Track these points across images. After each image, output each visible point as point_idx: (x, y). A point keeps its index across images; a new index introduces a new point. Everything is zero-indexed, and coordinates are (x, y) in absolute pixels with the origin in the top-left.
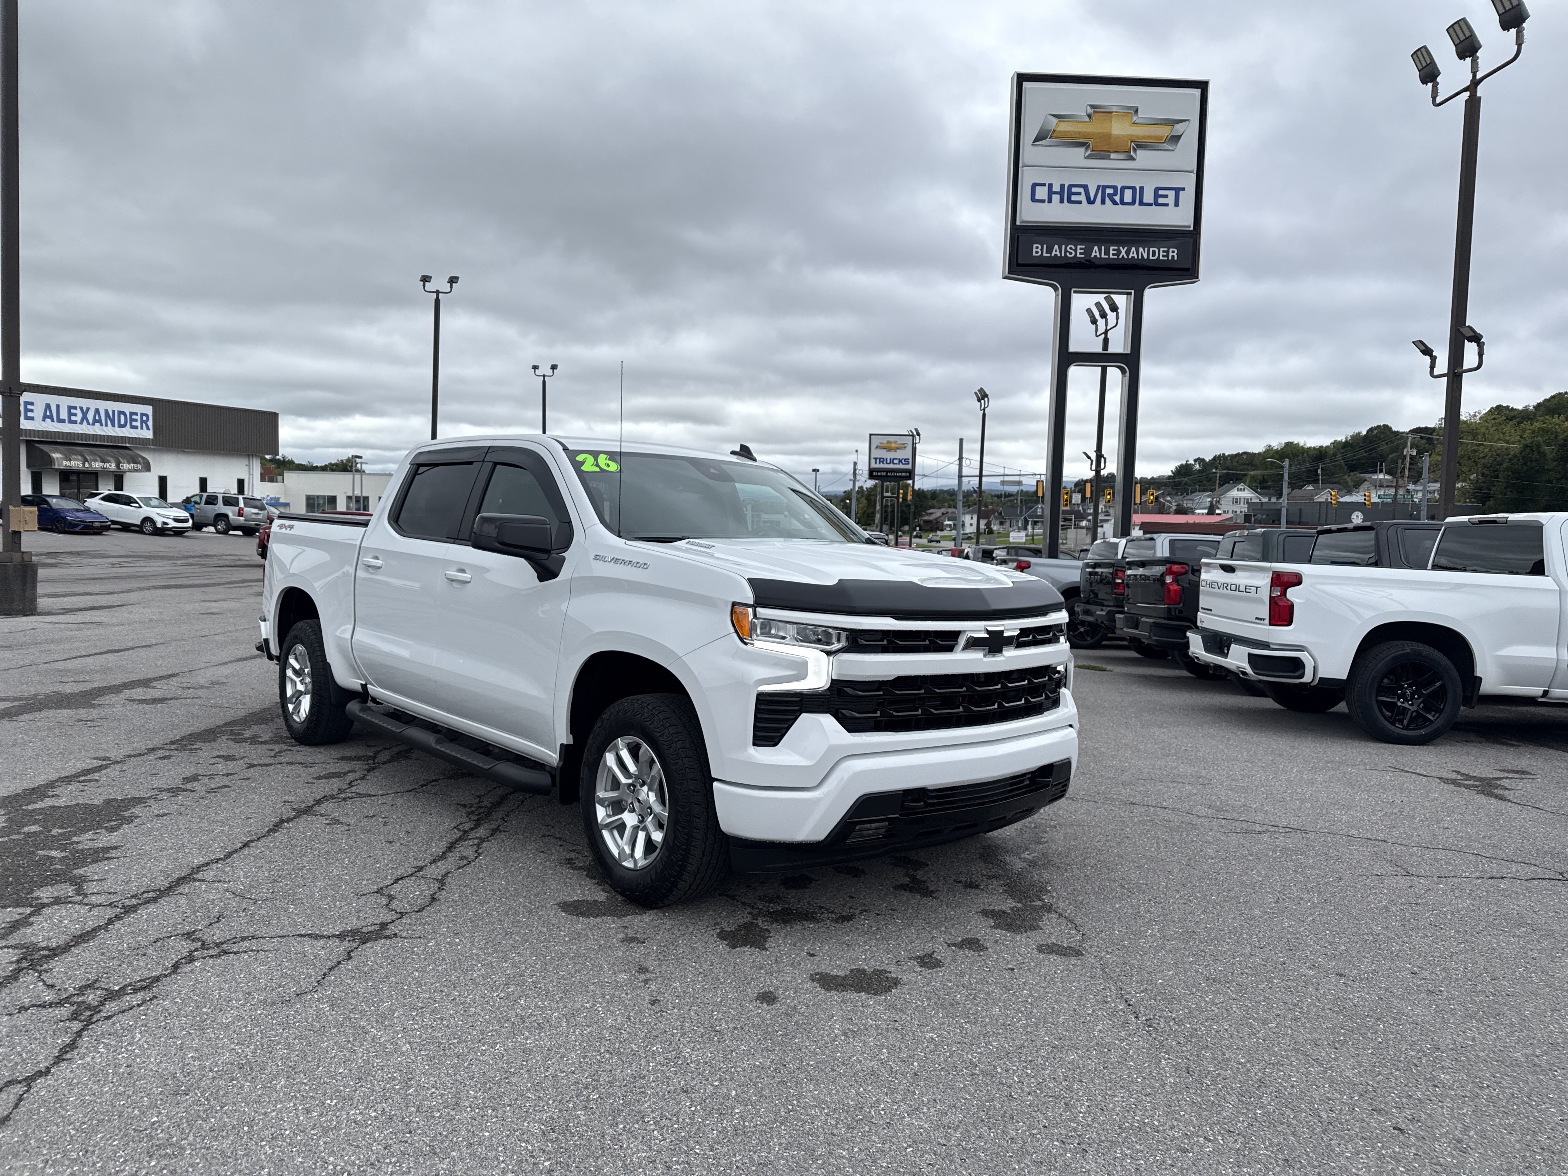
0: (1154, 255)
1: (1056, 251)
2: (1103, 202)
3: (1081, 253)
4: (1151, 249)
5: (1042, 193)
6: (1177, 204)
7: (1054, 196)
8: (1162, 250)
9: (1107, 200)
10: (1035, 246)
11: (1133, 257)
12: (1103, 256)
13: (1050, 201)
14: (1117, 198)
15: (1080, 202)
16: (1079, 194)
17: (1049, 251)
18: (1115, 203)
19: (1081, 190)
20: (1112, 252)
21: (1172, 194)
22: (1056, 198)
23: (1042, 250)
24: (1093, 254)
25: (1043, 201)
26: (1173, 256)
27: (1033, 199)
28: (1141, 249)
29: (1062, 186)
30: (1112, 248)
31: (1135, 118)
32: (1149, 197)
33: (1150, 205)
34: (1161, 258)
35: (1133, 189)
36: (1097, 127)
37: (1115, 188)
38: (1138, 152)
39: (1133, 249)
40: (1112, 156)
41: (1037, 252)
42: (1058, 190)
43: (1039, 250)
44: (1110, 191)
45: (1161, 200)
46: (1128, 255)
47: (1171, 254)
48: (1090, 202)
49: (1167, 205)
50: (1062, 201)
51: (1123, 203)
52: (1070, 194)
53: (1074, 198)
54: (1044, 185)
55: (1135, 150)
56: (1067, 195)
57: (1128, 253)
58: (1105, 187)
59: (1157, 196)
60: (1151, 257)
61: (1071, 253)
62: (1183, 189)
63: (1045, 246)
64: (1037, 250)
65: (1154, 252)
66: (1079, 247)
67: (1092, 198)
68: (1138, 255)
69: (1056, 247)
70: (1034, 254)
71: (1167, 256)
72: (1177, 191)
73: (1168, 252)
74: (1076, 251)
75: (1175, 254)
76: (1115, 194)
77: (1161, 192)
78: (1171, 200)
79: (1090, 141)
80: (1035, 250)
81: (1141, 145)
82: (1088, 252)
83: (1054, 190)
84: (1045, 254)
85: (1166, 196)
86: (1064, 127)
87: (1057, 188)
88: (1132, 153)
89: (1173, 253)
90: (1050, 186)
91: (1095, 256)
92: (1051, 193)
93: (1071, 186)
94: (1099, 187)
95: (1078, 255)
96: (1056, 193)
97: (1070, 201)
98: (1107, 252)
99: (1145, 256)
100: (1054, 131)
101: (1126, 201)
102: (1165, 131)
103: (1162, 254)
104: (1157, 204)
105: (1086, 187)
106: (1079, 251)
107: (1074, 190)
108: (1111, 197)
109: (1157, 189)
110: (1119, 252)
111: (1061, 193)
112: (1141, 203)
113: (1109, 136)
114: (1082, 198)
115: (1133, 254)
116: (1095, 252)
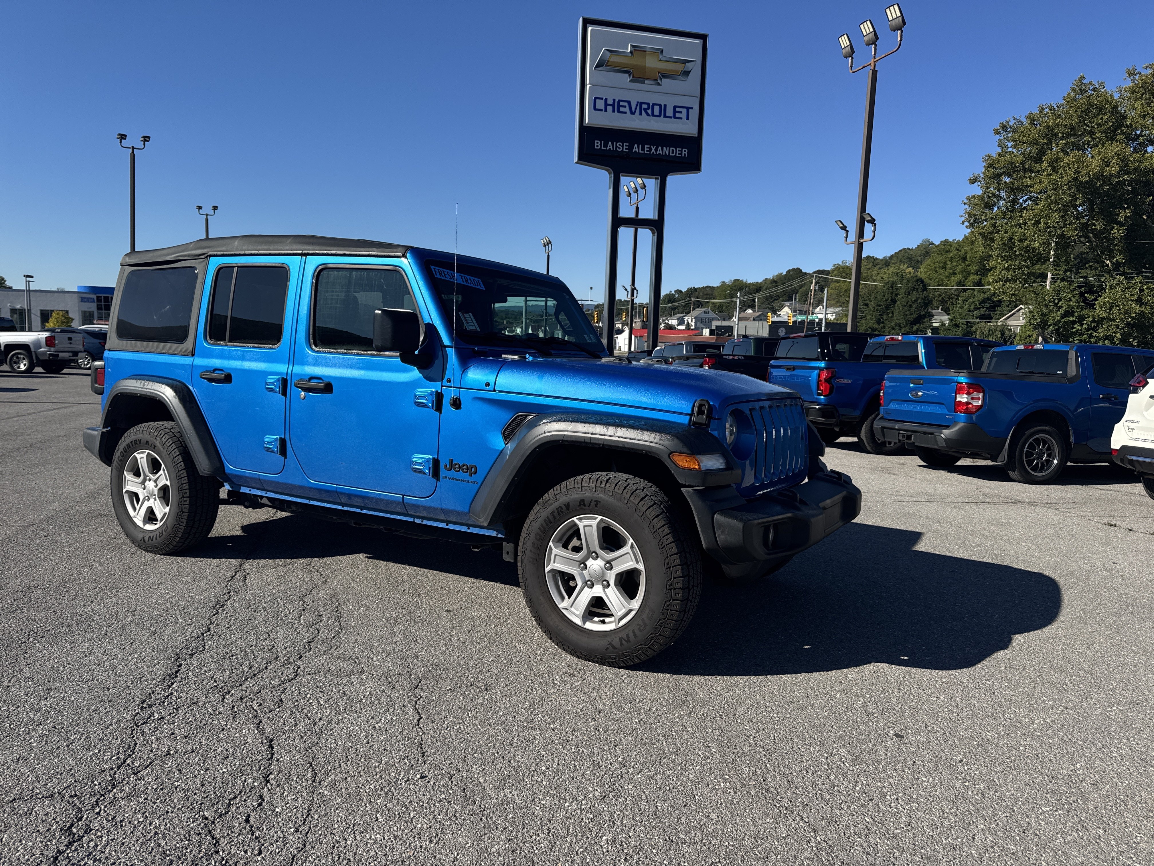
0: (673, 153)
1: (610, 146)
2: (641, 114)
3: (626, 149)
4: (671, 149)
5: (600, 104)
6: (688, 119)
7: (608, 107)
8: (678, 149)
9: (643, 112)
10: (596, 141)
11: (659, 154)
12: (640, 151)
13: (606, 110)
14: (649, 111)
15: (625, 113)
16: (625, 107)
17: (606, 145)
18: (648, 115)
19: (626, 104)
20: (646, 149)
21: (684, 111)
22: (610, 108)
23: (601, 144)
24: (634, 150)
25: (601, 110)
26: (685, 154)
27: (594, 108)
28: (665, 148)
29: (614, 100)
30: (646, 146)
31: (661, 57)
32: (670, 113)
33: (671, 117)
34: (677, 155)
35: (660, 105)
36: (636, 61)
37: (648, 104)
38: (663, 79)
39: (660, 148)
40: (646, 82)
41: (597, 146)
43: (599, 144)
44: (645, 106)
45: (677, 115)
46: (656, 152)
47: (683, 153)
48: (633, 113)
49: (681, 118)
50: (614, 111)
51: (653, 115)
52: (619, 106)
53: (622, 109)
54: (602, 99)
55: (661, 79)
56: (617, 106)
57: (656, 150)
58: (641, 103)
59: (675, 112)
60: (671, 154)
61: (619, 148)
62: (692, 108)
63: (603, 142)
64: (598, 144)
65: (673, 150)
66: (625, 144)
67: (633, 111)
68: (662, 152)
69: (610, 143)
70: (596, 147)
71: (681, 154)
72: (688, 109)
73: (681, 151)
74: (623, 146)
75: (686, 153)
76: (648, 108)
77: (678, 109)
78: (684, 115)
79: (632, 71)
80: (596, 144)
81: (665, 75)
82: (631, 148)
83: (608, 103)
84: (603, 148)
85: (681, 112)
86: (614, 59)
87: (610, 102)
88: (659, 81)
89: (685, 152)
90: (606, 100)
91: (636, 151)
92: (606, 104)
93: (619, 101)
94: (638, 102)
95: (624, 150)
96: (610, 105)
97: (619, 112)
98: (643, 149)
99: (667, 153)
100: (609, 61)
101: (655, 114)
102: (680, 67)
103: (677, 152)
104: (675, 117)
105: (629, 102)
106: (625, 147)
107: (621, 104)
108: (645, 110)
109: (675, 107)
110: (651, 150)
111: (613, 105)
112: (665, 116)
113: (644, 68)
114: (627, 109)
115: (659, 151)
116: (635, 148)
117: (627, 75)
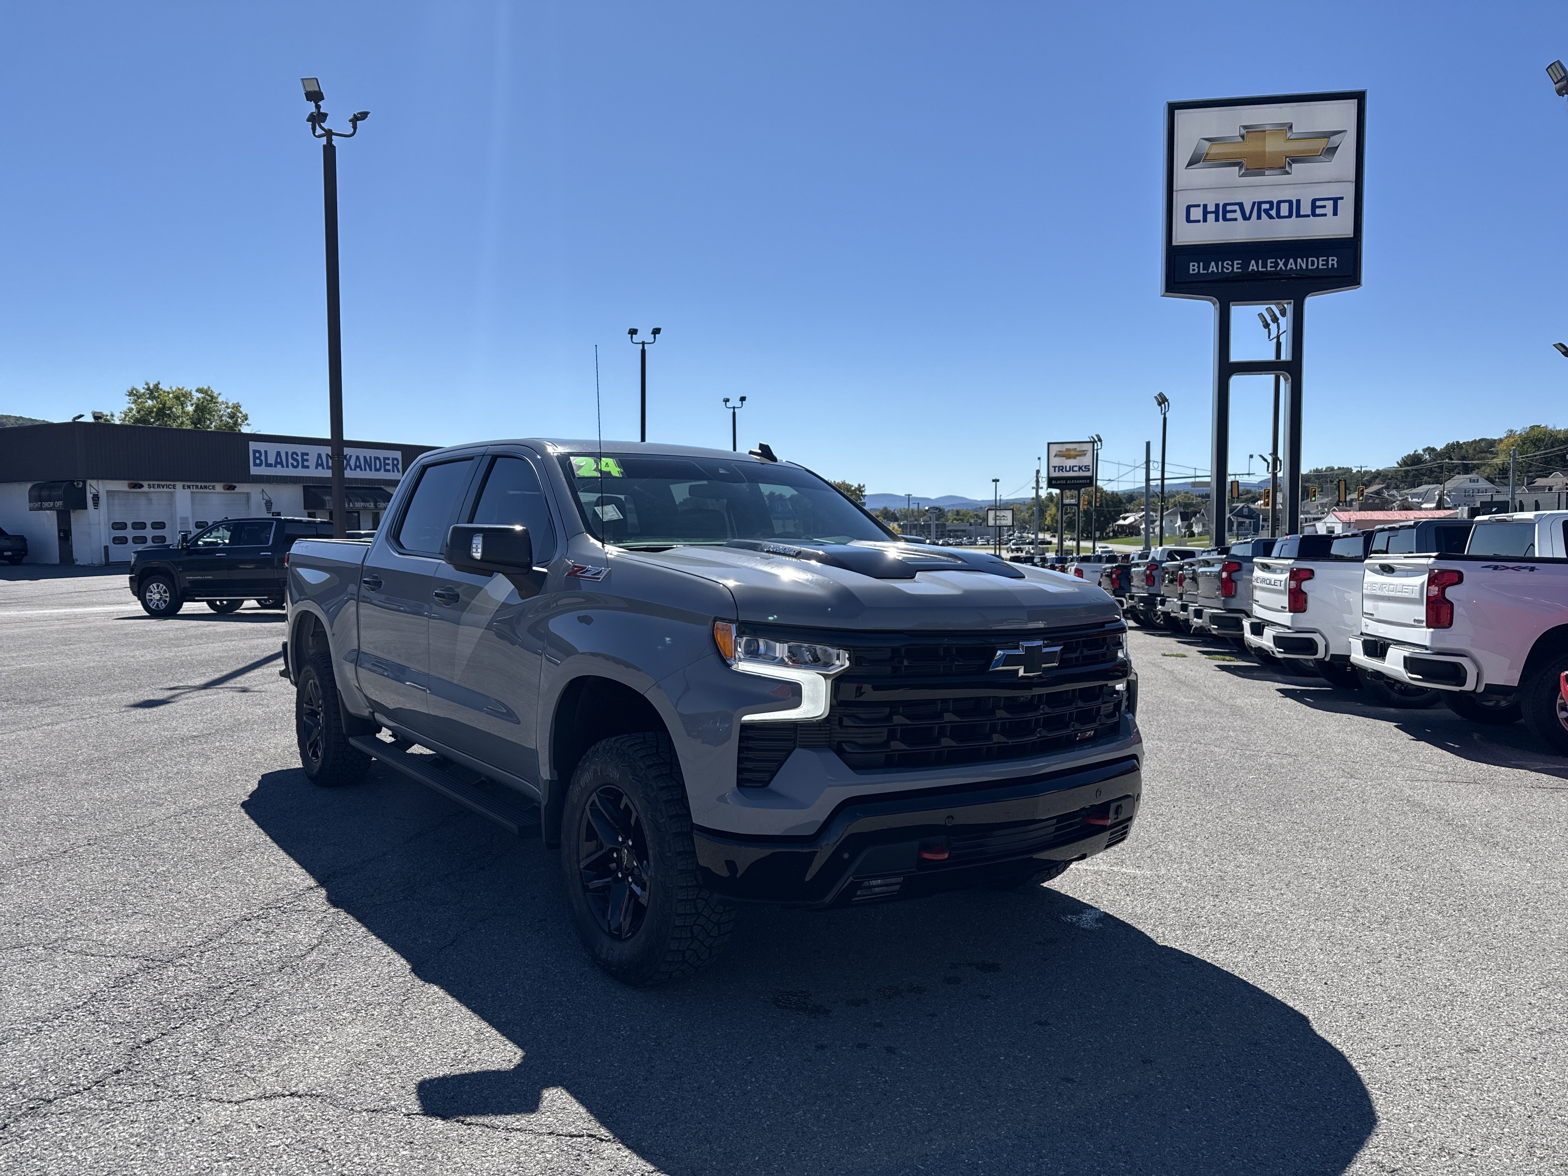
0: (1313, 265)
1: (1213, 267)
2: (1259, 217)
3: (1238, 268)
4: (1310, 259)
5: (1197, 213)
6: (1335, 213)
7: (1209, 216)
8: (1321, 259)
9: (1263, 214)
10: (1191, 264)
11: (1291, 268)
12: (1260, 269)
13: (1205, 220)
14: (1273, 213)
15: (1235, 220)
16: (1235, 211)
17: (1206, 268)
18: (1271, 217)
19: (1236, 208)
20: (1269, 264)
21: (1330, 204)
22: (1211, 217)
23: (1199, 267)
24: (1251, 268)
25: (1199, 221)
26: (1333, 265)
27: (1188, 220)
28: (1299, 260)
29: (1217, 206)
30: (1269, 261)
31: (1289, 135)
32: (1306, 209)
33: (1308, 216)
34: (1321, 267)
35: (1290, 202)
36: (1250, 147)
37: (1271, 203)
38: (1293, 165)
39: (1291, 260)
40: (1267, 173)
41: (1194, 270)
42: (1213, 209)
44: (1265, 206)
45: (1318, 211)
46: (1286, 267)
47: (1330, 262)
48: (1246, 218)
49: (1325, 215)
50: (1217, 220)
51: (1279, 216)
52: (1225, 212)
53: (1229, 216)
54: (1199, 206)
55: (1290, 165)
56: (1222, 212)
57: (1286, 264)
58: (1260, 203)
59: (1314, 207)
60: (1310, 267)
61: (1228, 269)
62: (1342, 198)
63: (1201, 264)
64: (1194, 268)
65: (1313, 262)
66: (1235, 262)
67: (1248, 215)
68: (1296, 266)
69: (1213, 263)
70: (1191, 272)
71: (1327, 264)
72: (1335, 200)
73: (1327, 261)
74: (1232, 266)
75: (1335, 262)
76: (1271, 208)
77: (1318, 203)
78: (1329, 210)
79: (1244, 160)
80: (1191, 268)
81: (1296, 159)
82: (1245, 265)
83: (1209, 210)
84: (1201, 271)
85: (1324, 207)
86: (1216, 149)
87: (1212, 208)
88: (1287, 169)
90: (1205, 206)
92: (1205, 213)
93: (1225, 205)
94: (1254, 203)
95: (1235, 270)
96: (1211, 212)
97: (1225, 219)
98: (1265, 265)
99: (1304, 267)
100: (1207, 154)
101: (1282, 214)
102: (1322, 144)
103: (1321, 263)
104: (1314, 214)
105: (1241, 205)
106: (1236, 266)
107: (1229, 208)
108: (1267, 212)
109: (1314, 201)
110: (1277, 264)
111: (1216, 212)
112: (1298, 215)
113: (1263, 154)
114: (1238, 215)
115: (1291, 264)
116: (1253, 266)
117: (1237, 168)
